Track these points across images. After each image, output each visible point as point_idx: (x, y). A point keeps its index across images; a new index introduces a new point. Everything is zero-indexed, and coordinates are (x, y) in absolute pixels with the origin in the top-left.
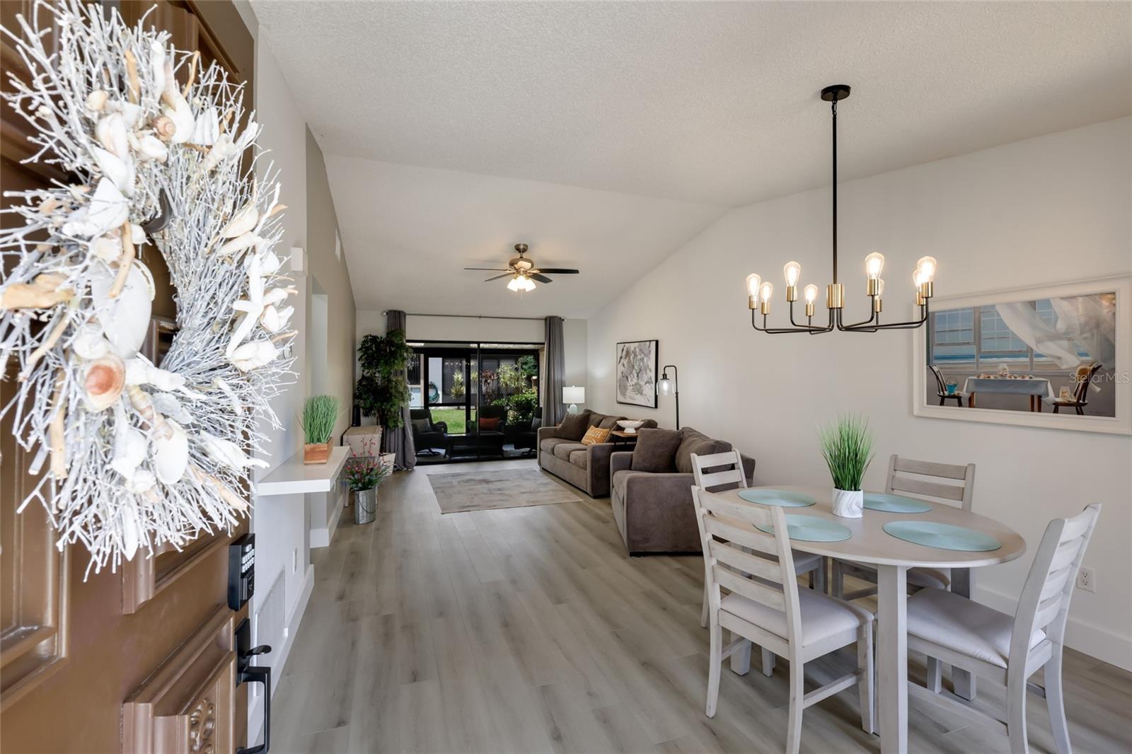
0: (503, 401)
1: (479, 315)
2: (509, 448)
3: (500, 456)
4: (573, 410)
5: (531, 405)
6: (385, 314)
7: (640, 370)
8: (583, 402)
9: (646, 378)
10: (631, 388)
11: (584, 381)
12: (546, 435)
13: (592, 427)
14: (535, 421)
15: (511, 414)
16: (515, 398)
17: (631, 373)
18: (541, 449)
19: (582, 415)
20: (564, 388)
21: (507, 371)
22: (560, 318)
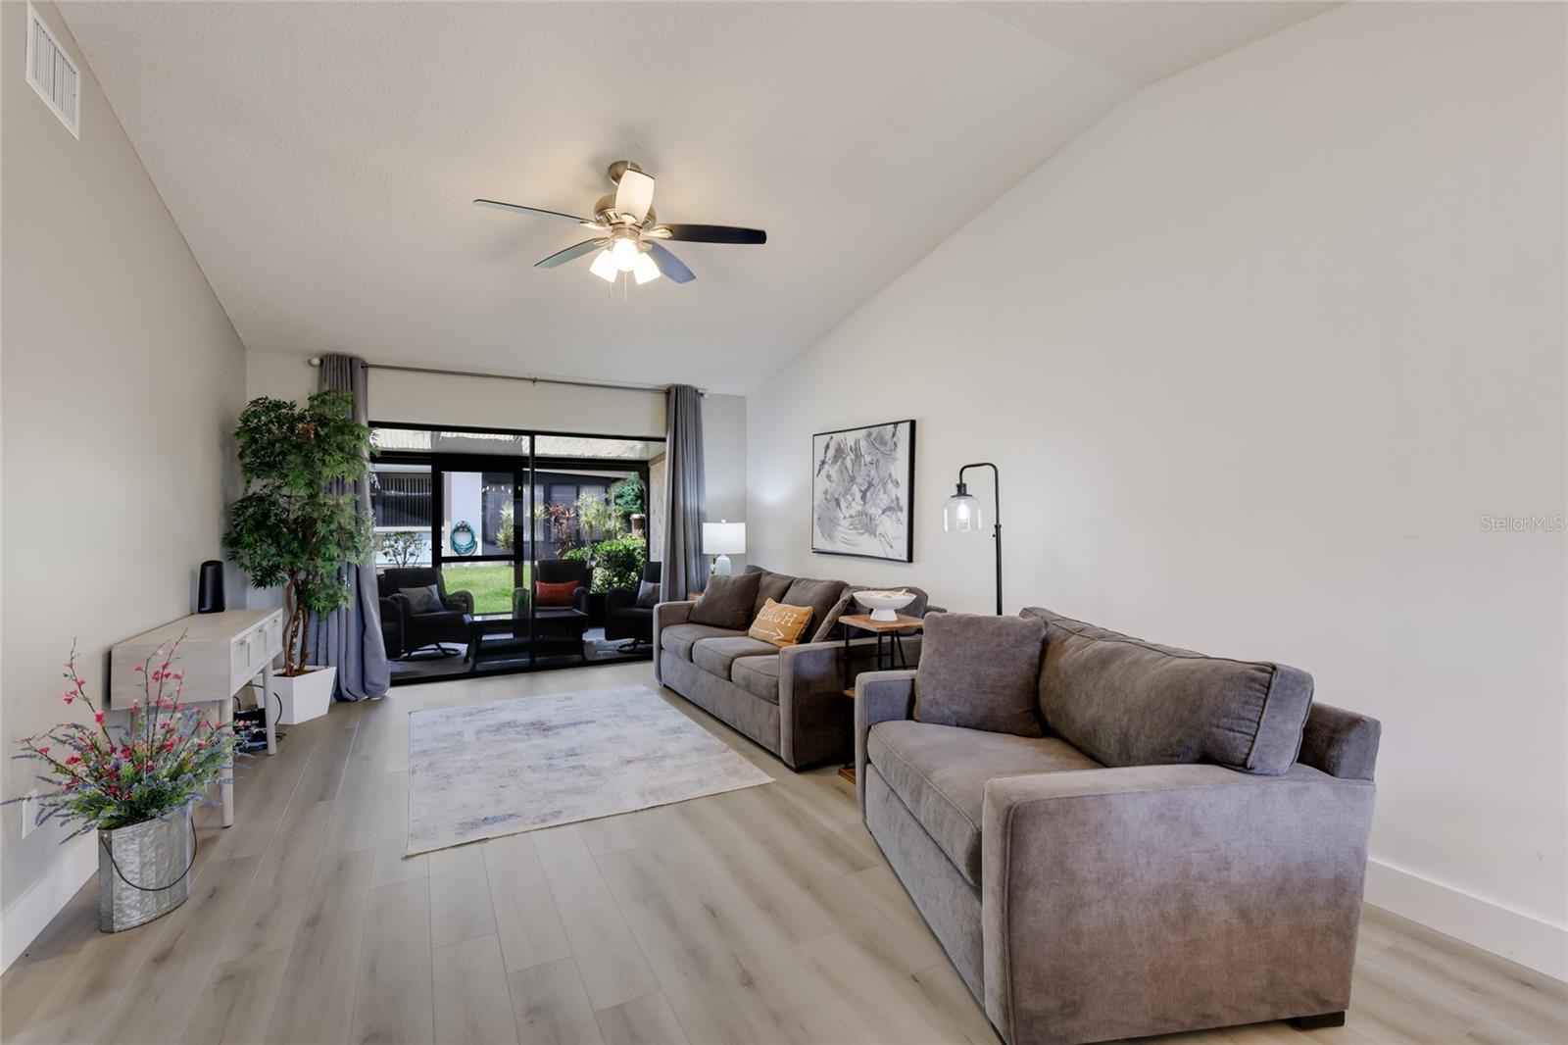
0: (586, 552)
1: (533, 377)
2: (594, 637)
3: (576, 657)
4: (724, 568)
5: (634, 558)
6: (316, 361)
7: (870, 485)
8: (744, 552)
9: (884, 500)
10: (846, 523)
11: (741, 510)
12: (669, 619)
13: (770, 602)
14: (645, 587)
15: (599, 575)
16: (606, 546)
17: (847, 491)
18: (661, 648)
19: (744, 576)
20: (705, 526)
21: (589, 504)
22: (696, 391)
